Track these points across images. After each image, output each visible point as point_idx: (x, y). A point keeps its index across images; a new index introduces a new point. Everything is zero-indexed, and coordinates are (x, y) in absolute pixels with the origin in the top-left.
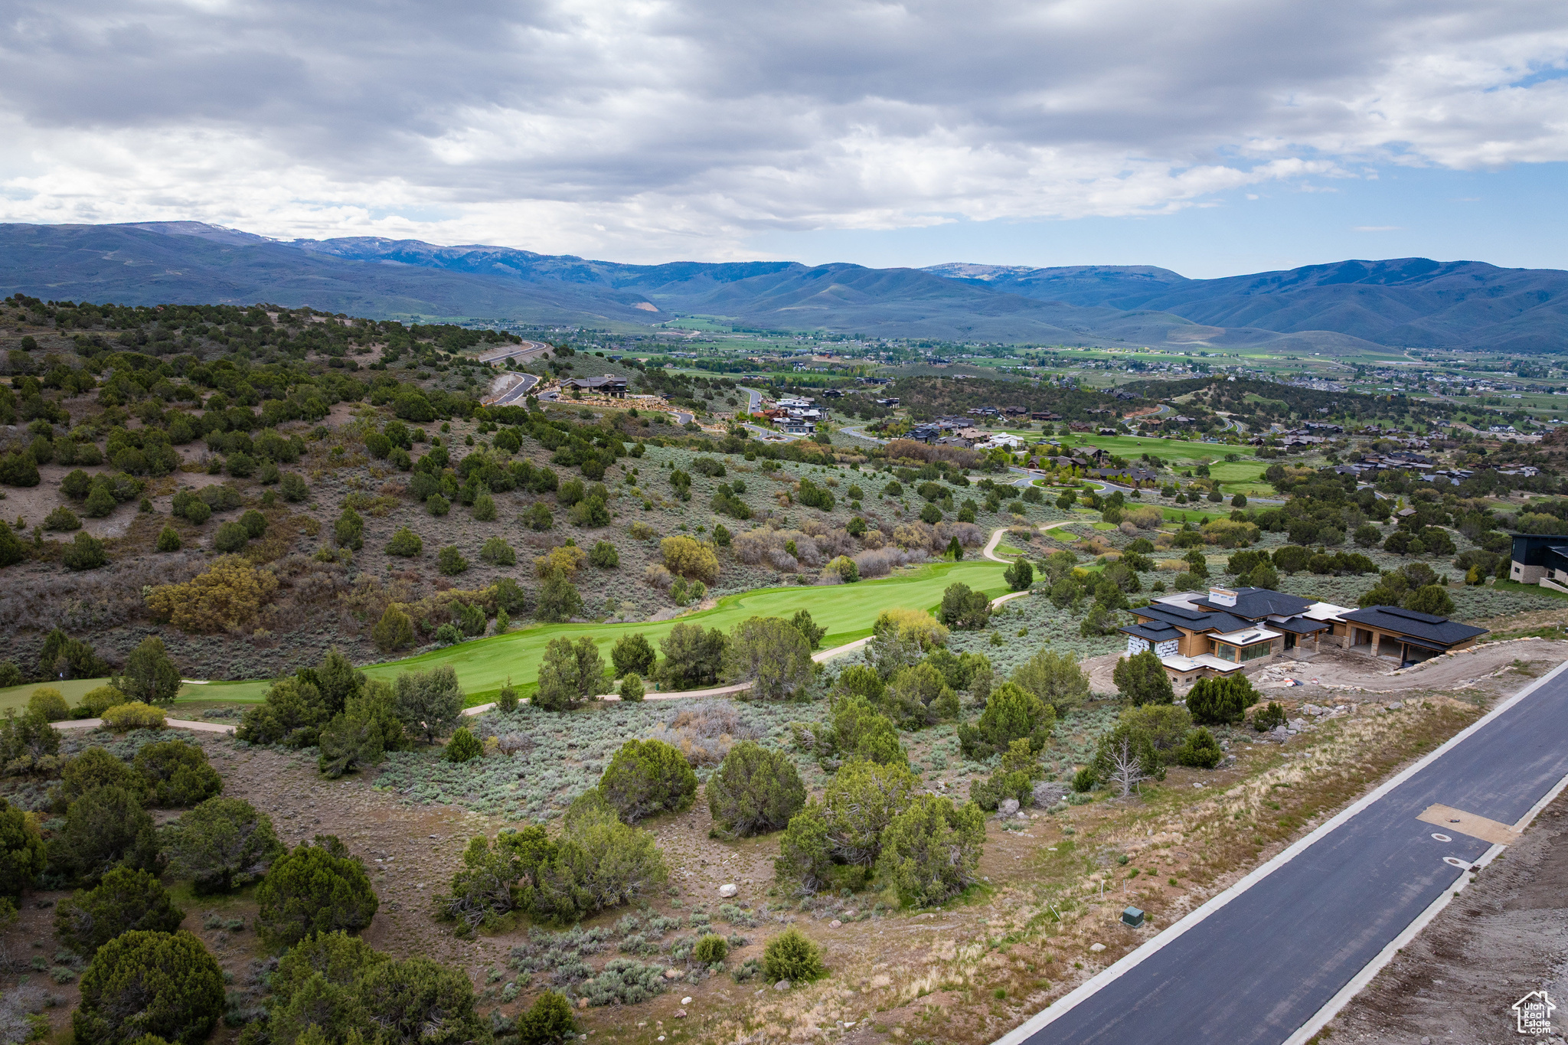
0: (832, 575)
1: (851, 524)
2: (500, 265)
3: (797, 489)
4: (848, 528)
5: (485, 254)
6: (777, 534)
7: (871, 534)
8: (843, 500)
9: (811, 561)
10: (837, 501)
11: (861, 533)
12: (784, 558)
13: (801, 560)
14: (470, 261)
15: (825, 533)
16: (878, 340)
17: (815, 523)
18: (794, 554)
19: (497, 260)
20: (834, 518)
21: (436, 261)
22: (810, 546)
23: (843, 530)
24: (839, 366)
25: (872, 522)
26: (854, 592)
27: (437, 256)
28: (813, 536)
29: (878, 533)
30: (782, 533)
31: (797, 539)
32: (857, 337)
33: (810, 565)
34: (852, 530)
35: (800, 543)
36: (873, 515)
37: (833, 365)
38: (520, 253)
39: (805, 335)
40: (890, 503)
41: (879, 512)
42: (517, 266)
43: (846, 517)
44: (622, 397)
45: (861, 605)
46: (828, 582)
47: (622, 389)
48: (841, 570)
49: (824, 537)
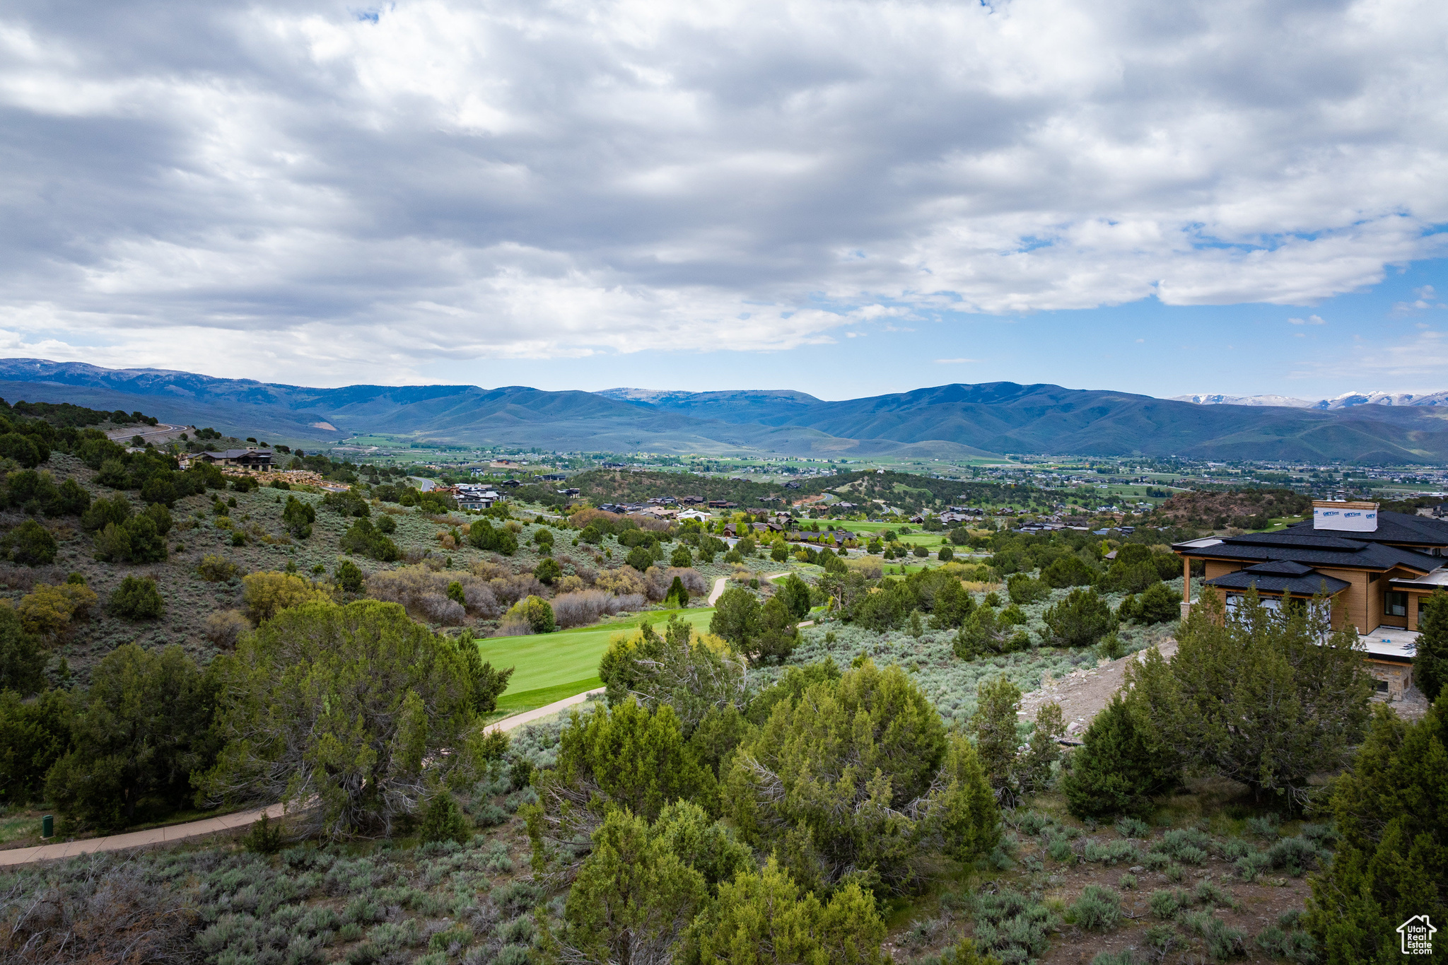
0: (515, 623)
1: (540, 568)
2: (172, 387)
3: (466, 532)
4: (536, 573)
5: (157, 376)
6: (435, 574)
7: (565, 580)
8: (528, 544)
9: (485, 610)
10: (520, 546)
11: (553, 579)
12: (444, 606)
13: (471, 610)
14: (140, 383)
15: (505, 577)
16: (554, 453)
17: (491, 566)
18: (461, 600)
19: (169, 382)
20: (517, 563)
21: (103, 383)
22: (484, 593)
23: (530, 576)
24: (517, 471)
25: (567, 568)
26: (551, 640)
27: (104, 378)
28: (488, 579)
29: (576, 579)
30: (444, 574)
31: (465, 581)
32: (533, 451)
33: (485, 617)
34: (541, 576)
35: (468, 587)
36: (568, 561)
37: (511, 471)
38: (195, 376)
39: (483, 450)
40: (587, 550)
41: (575, 558)
42: (190, 389)
43: (534, 563)
44: (265, 469)
45: (564, 654)
46: (511, 632)
47: (266, 461)
48: (530, 615)
49: (505, 581)
